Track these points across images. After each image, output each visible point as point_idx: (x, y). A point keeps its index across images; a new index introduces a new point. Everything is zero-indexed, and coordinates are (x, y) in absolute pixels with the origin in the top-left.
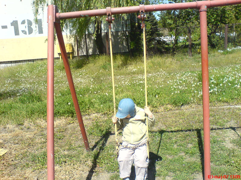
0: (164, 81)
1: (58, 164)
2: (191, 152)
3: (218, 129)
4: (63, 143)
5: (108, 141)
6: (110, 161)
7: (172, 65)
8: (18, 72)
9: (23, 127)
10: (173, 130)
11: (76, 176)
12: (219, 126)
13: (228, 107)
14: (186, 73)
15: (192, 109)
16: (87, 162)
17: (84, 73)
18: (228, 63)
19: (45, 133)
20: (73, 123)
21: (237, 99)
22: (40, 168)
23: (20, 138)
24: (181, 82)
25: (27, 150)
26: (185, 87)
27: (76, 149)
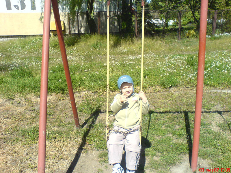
0: (154, 63)
1: (48, 140)
2: (178, 133)
3: (206, 112)
4: (53, 119)
5: (97, 119)
6: (99, 139)
7: (161, 47)
8: (9, 47)
9: (14, 101)
10: (161, 111)
11: (65, 152)
12: (206, 109)
13: (215, 91)
14: (174, 56)
15: (180, 92)
16: (76, 139)
17: (75, 51)
18: (215, 48)
19: (36, 109)
20: (64, 99)
21: (224, 83)
22: (29, 143)
23: (11, 112)
24: (170, 64)
25: (17, 124)
26: (174, 70)
27: (66, 125)
